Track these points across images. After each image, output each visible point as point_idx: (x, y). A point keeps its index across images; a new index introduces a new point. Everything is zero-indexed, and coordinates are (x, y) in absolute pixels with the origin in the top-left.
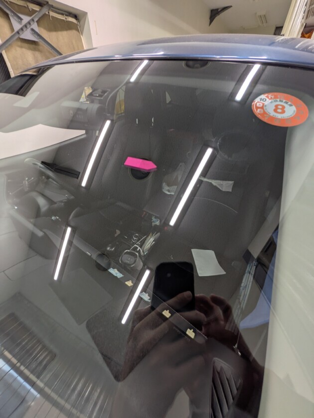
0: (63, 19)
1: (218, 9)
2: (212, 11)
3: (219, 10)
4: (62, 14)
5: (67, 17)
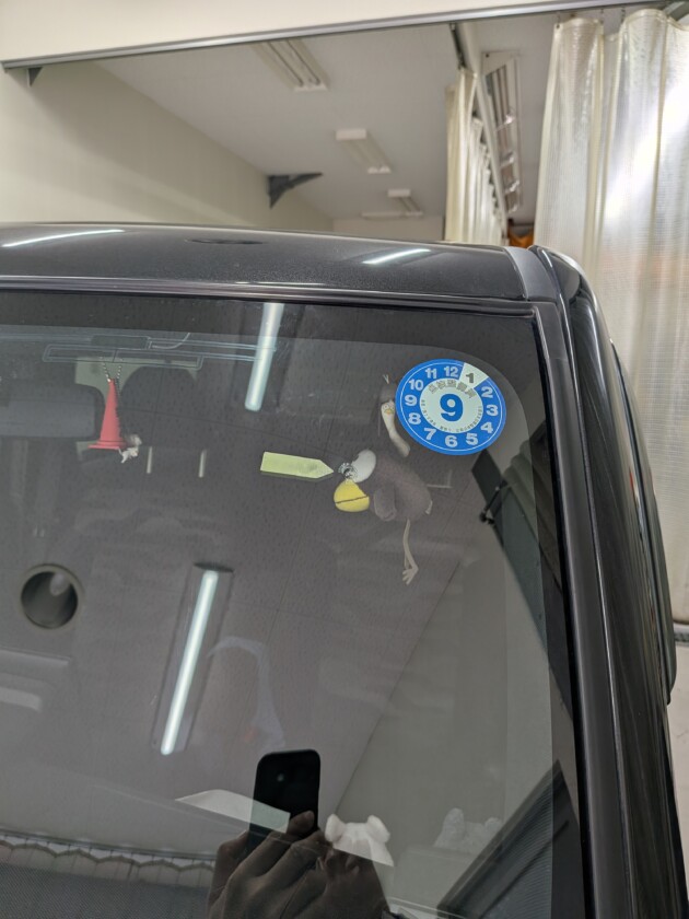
1: (287, 177)
2: (272, 179)
3: (291, 178)
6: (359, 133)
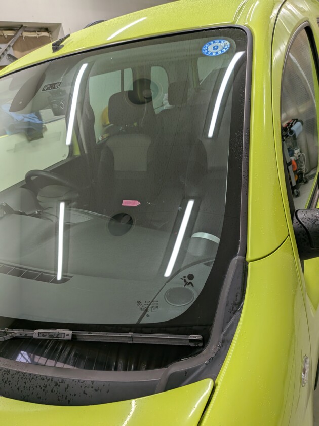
0: (36, 36)
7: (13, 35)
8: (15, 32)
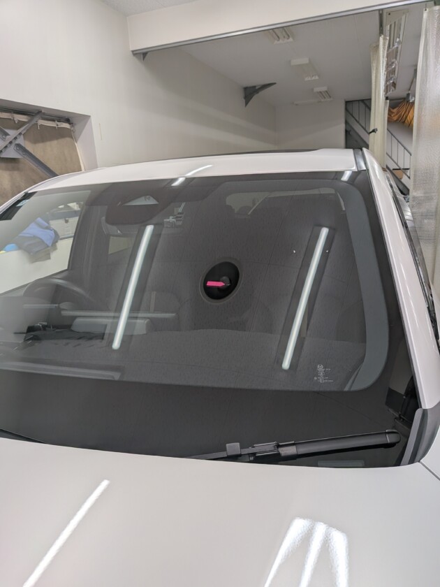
0: (55, 126)
2: (246, 89)
3: (257, 88)
4: (53, 120)
5: (59, 123)
6: (305, 61)
7: (26, 120)
8: (29, 118)
